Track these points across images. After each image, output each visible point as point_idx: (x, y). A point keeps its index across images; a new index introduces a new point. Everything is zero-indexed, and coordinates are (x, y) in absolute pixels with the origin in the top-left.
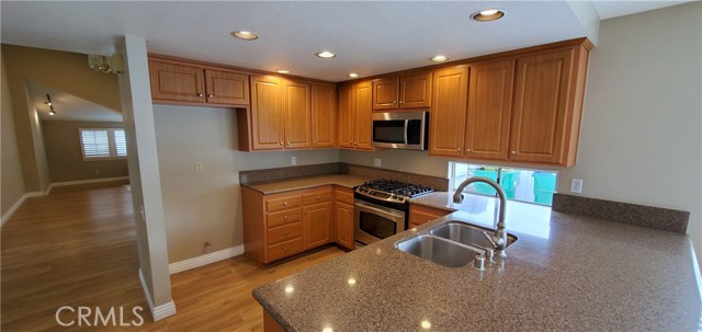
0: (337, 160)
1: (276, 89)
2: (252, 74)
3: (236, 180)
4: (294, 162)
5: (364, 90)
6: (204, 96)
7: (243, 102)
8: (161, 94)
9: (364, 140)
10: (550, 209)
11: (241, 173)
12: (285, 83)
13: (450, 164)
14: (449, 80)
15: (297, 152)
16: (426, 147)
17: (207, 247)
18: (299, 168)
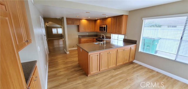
0: (96, 34)
1: (84, 22)
2: (80, 20)
3: (78, 37)
4: (87, 34)
5: (99, 21)
6: (73, 23)
7: (79, 24)
8: (68, 24)
9: (98, 30)
10: (123, 41)
11: (79, 36)
12: (85, 20)
13: (112, 35)
14: (109, 20)
15: (88, 32)
16: (106, 31)
17: (73, 47)
18: (88, 35)
